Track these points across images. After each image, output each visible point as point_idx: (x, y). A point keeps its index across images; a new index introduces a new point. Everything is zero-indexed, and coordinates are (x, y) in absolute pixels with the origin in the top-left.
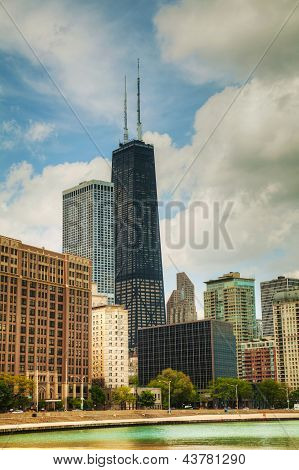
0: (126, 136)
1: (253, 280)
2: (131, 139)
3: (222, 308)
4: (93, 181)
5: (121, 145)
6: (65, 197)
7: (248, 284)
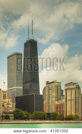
0: (29, 38)
1: (60, 83)
2: (30, 39)
3: (51, 91)
4: (16, 52)
5: (27, 41)
6: (8, 57)
7: (59, 84)
